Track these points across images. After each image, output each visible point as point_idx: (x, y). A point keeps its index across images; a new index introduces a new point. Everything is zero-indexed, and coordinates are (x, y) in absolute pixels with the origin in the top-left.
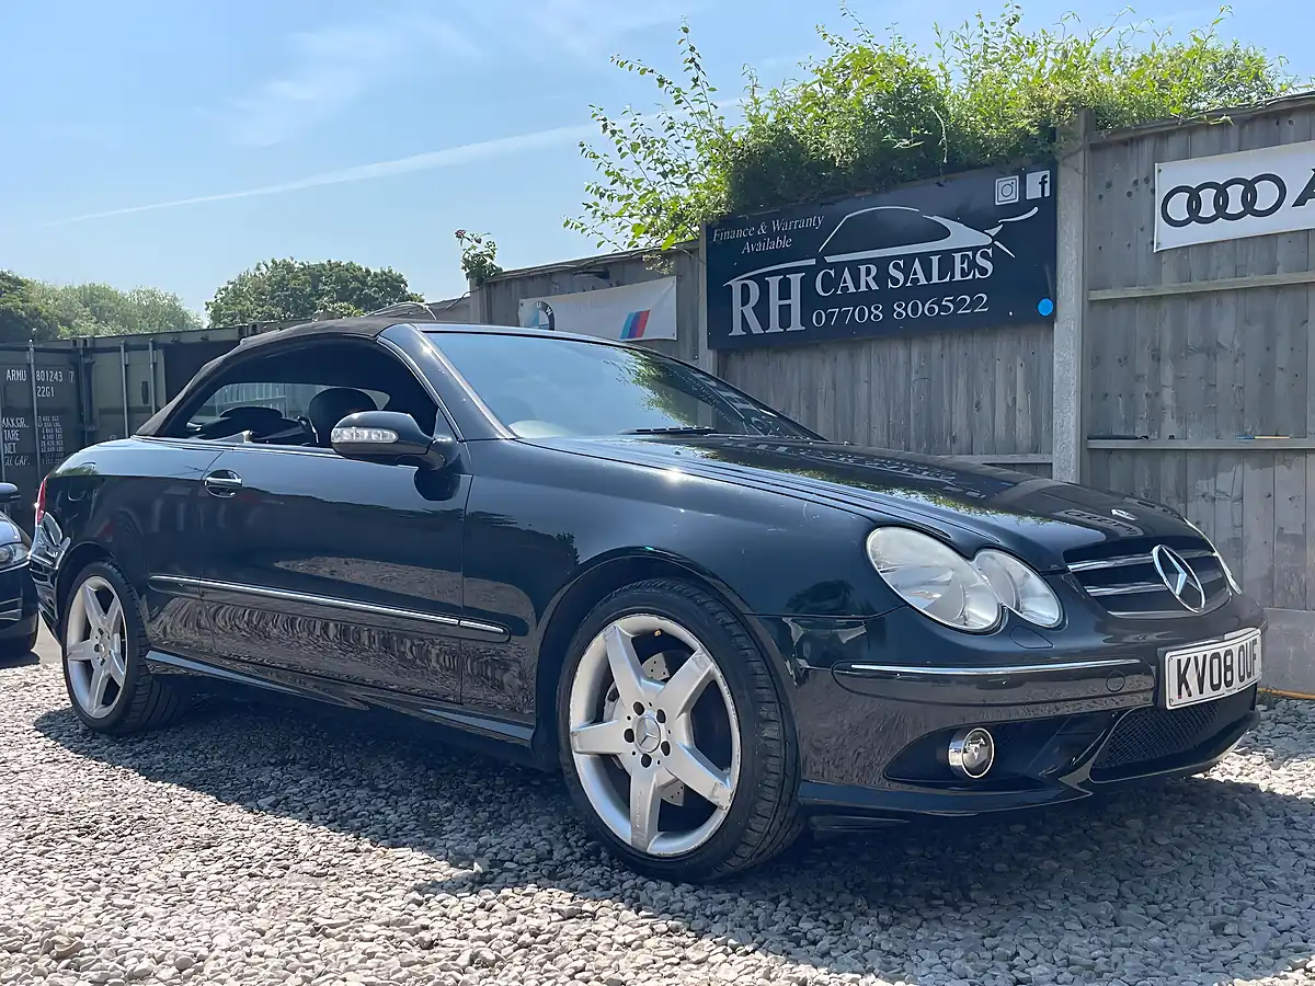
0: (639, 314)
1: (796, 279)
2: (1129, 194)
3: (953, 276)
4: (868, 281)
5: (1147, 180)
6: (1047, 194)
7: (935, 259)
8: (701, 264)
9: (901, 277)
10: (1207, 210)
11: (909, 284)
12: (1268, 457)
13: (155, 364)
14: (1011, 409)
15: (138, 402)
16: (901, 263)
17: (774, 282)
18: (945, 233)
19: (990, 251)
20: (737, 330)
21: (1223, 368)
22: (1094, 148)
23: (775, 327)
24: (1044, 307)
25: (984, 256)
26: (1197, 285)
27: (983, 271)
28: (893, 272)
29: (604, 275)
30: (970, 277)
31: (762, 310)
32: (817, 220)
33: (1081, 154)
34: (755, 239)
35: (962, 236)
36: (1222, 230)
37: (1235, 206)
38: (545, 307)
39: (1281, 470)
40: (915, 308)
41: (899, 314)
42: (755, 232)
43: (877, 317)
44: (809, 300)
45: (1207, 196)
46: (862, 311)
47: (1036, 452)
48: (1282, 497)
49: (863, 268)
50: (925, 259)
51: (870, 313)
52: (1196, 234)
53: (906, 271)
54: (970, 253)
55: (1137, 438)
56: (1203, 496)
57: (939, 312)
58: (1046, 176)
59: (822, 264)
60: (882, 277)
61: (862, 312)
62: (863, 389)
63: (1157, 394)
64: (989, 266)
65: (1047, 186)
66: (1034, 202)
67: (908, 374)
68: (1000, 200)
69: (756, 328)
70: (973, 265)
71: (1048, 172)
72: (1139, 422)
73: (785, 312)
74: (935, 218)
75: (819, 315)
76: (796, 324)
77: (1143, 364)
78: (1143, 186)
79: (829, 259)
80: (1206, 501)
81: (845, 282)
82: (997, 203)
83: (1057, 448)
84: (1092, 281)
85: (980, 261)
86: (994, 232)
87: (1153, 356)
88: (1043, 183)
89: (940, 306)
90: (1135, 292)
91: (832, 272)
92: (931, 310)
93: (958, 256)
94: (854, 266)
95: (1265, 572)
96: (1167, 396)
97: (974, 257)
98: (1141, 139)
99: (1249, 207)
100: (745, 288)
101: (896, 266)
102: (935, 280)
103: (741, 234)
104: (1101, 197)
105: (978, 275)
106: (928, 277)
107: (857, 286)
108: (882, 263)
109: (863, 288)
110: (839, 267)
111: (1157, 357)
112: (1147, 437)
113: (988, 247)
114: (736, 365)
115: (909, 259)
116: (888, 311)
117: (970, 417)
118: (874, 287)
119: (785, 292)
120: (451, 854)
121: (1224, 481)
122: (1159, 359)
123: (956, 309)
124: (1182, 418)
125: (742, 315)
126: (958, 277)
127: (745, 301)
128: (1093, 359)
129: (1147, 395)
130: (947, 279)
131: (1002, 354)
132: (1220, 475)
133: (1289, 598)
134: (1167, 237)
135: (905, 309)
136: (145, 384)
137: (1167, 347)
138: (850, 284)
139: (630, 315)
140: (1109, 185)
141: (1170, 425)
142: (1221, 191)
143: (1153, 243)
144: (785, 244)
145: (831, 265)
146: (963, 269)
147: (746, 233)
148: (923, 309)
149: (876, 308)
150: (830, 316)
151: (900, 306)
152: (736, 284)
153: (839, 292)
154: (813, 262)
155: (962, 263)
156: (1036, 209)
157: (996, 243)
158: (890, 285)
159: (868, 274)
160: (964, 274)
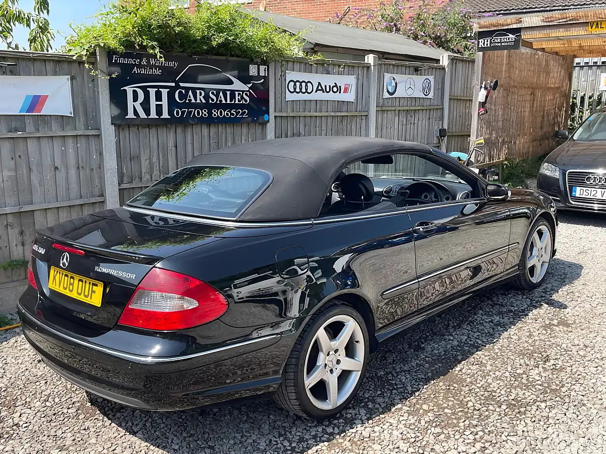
1: (165, 92)
2: (280, 79)
3: (235, 101)
4: (200, 98)
5: (284, 76)
6: (266, 75)
7: (228, 93)
9: (215, 98)
10: (298, 89)
11: (218, 102)
16: (215, 92)
17: (152, 92)
19: (248, 93)
20: (131, 115)
23: (153, 115)
24: (266, 117)
25: (246, 94)
27: (246, 101)
28: (211, 95)
30: (241, 102)
32: (174, 63)
34: (140, 66)
35: (238, 85)
36: (301, 97)
37: (304, 89)
40: (221, 113)
41: (215, 115)
42: (140, 62)
43: (205, 115)
44: (172, 104)
45: (298, 85)
51: (202, 113)
52: (296, 97)
53: (217, 96)
54: (241, 93)
57: (230, 116)
59: (177, 87)
60: (207, 97)
61: (198, 113)
62: (190, 147)
64: (248, 99)
65: (266, 72)
66: (262, 77)
67: (209, 141)
69: (143, 115)
70: (242, 98)
71: (266, 67)
73: (159, 109)
75: (178, 112)
76: (165, 115)
79: (182, 84)
82: (250, 74)
86: (250, 85)
88: (265, 70)
89: (231, 113)
91: (183, 91)
92: (227, 114)
93: (237, 93)
94: (194, 90)
97: (243, 94)
99: (306, 90)
101: (213, 93)
102: (228, 102)
103: (131, 61)
105: (244, 102)
106: (226, 100)
107: (196, 100)
109: (198, 101)
110: (187, 89)
113: (248, 91)
116: (210, 113)
118: (204, 101)
123: (237, 115)
125: (133, 106)
126: (237, 102)
127: (135, 100)
130: (233, 102)
131: (244, 133)
134: (289, 96)
135: (217, 113)
138: (192, 98)
139: (27, 97)
142: (301, 84)
143: (286, 98)
144: (158, 72)
145: (183, 88)
146: (239, 99)
147: (134, 61)
148: (224, 113)
149: (205, 111)
150: (183, 113)
151: (215, 111)
152: (129, 89)
153: (187, 101)
154: (173, 84)
155: (239, 96)
156: (263, 80)
157: (250, 90)
158: (210, 102)
159: (201, 95)
160: (239, 101)
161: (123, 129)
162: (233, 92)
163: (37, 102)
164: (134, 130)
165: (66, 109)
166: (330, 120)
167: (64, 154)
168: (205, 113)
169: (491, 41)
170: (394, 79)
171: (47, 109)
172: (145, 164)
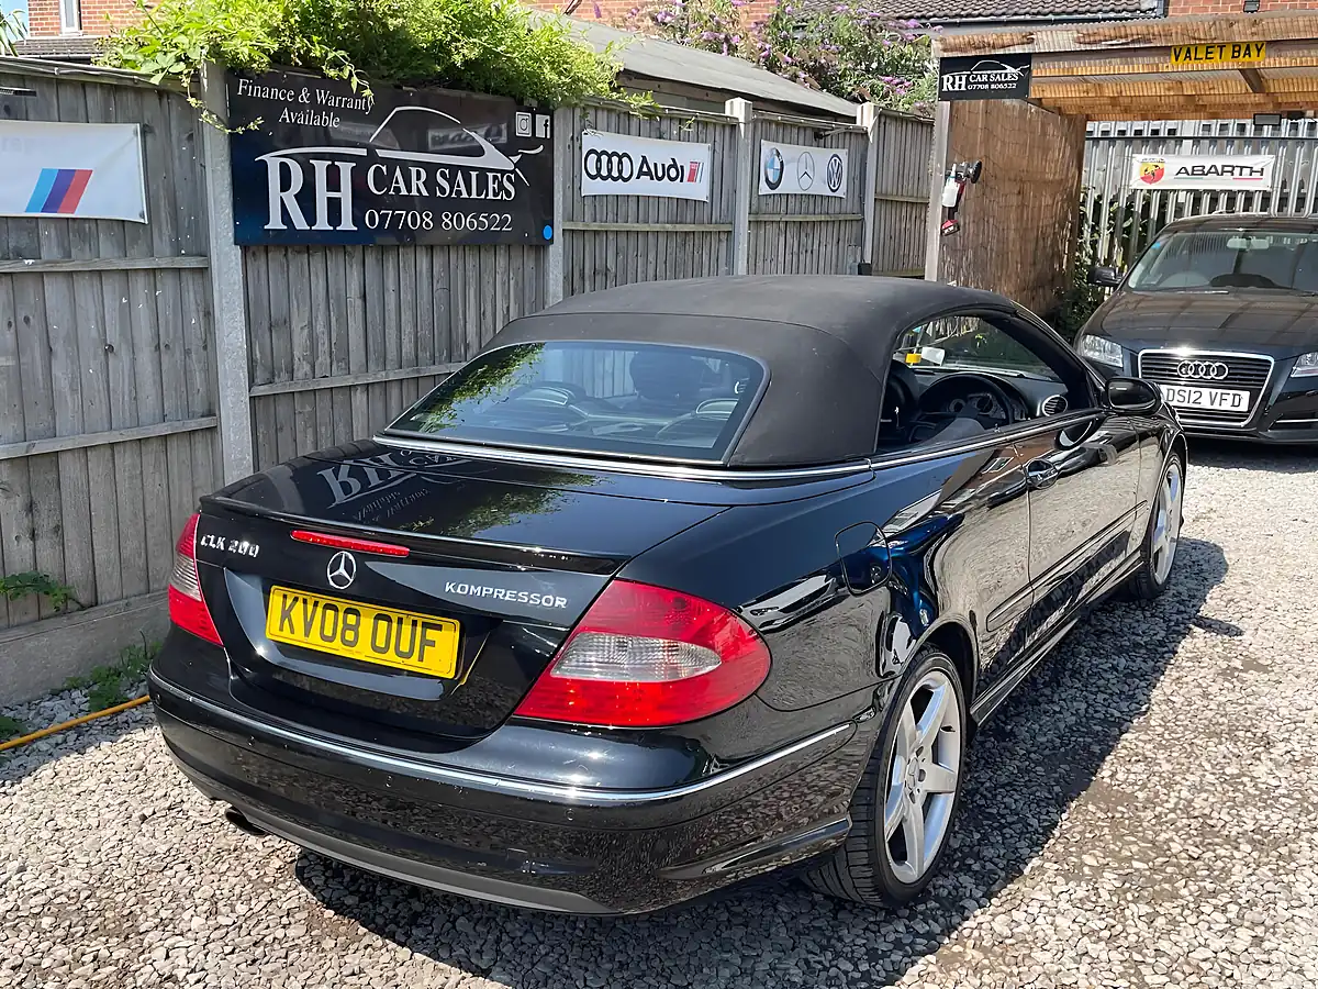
1: (346, 169)
3: (487, 195)
4: (419, 186)
5: (577, 139)
6: (549, 136)
7: (474, 174)
9: (447, 187)
10: (604, 170)
11: (453, 195)
14: (506, 317)
16: (447, 172)
17: (321, 167)
19: (513, 176)
20: (275, 222)
23: (322, 222)
24: (546, 232)
25: (509, 179)
27: (508, 194)
28: (440, 179)
30: (499, 198)
31: (306, 199)
34: (295, 107)
35: (493, 159)
36: (611, 188)
40: (459, 220)
41: (447, 225)
42: (296, 96)
43: (427, 224)
44: (361, 197)
45: (604, 160)
46: (414, 216)
49: (414, 170)
51: (422, 220)
52: (600, 187)
53: (452, 181)
54: (499, 175)
57: (477, 228)
58: (548, 120)
60: (431, 183)
61: (414, 219)
62: (392, 299)
64: (513, 191)
65: (549, 129)
66: (540, 140)
67: (431, 283)
68: (519, 131)
69: (300, 223)
70: (501, 185)
71: (548, 117)
73: (334, 206)
75: (372, 217)
76: (347, 224)
77: (576, 281)
78: (576, 142)
79: (381, 153)
82: (517, 134)
86: (516, 159)
88: (546, 125)
89: (479, 221)
91: (384, 168)
92: (471, 224)
93: (490, 175)
97: (502, 178)
99: (620, 174)
101: (443, 175)
102: (474, 196)
103: (277, 94)
105: (504, 197)
107: (409, 190)
108: (429, 169)
109: (414, 193)
110: (392, 164)
111: (582, 276)
113: (512, 172)
115: (454, 169)
116: (437, 220)
117: (478, 326)
118: (425, 193)
122: (584, 278)
123: (489, 227)
125: (281, 202)
126: (491, 196)
127: (285, 186)
130: (483, 197)
131: (500, 267)
134: (588, 186)
135: (452, 220)
137: (587, 269)
138: (402, 185)
139: (45, 172)
142: (610, 158)
143: (581, 189)
144: (332, 122)
145: (384, 161)
146: (494, 188)
147: (283, 95)
148: (466, 222)
149: (427, 216)
150: (383, 218)
151: (447, 216)
152: (273, 161)
153: (391, 193)
154: (364, 152)
155: (494, 183)
156: (542, 147)
157: (517, 170)
159: (419, 178)
160: (495, 194)
161: (254, 254)
162: (483, 172)
163: (66, 185)
164: (276, 257)
165: (131, 205)
166: (662, 239)
167: (127, 313)
168: (427, 220)
169: (967, 79)
170: (778, 154)
171: (89, 206)
172: (300, 338)
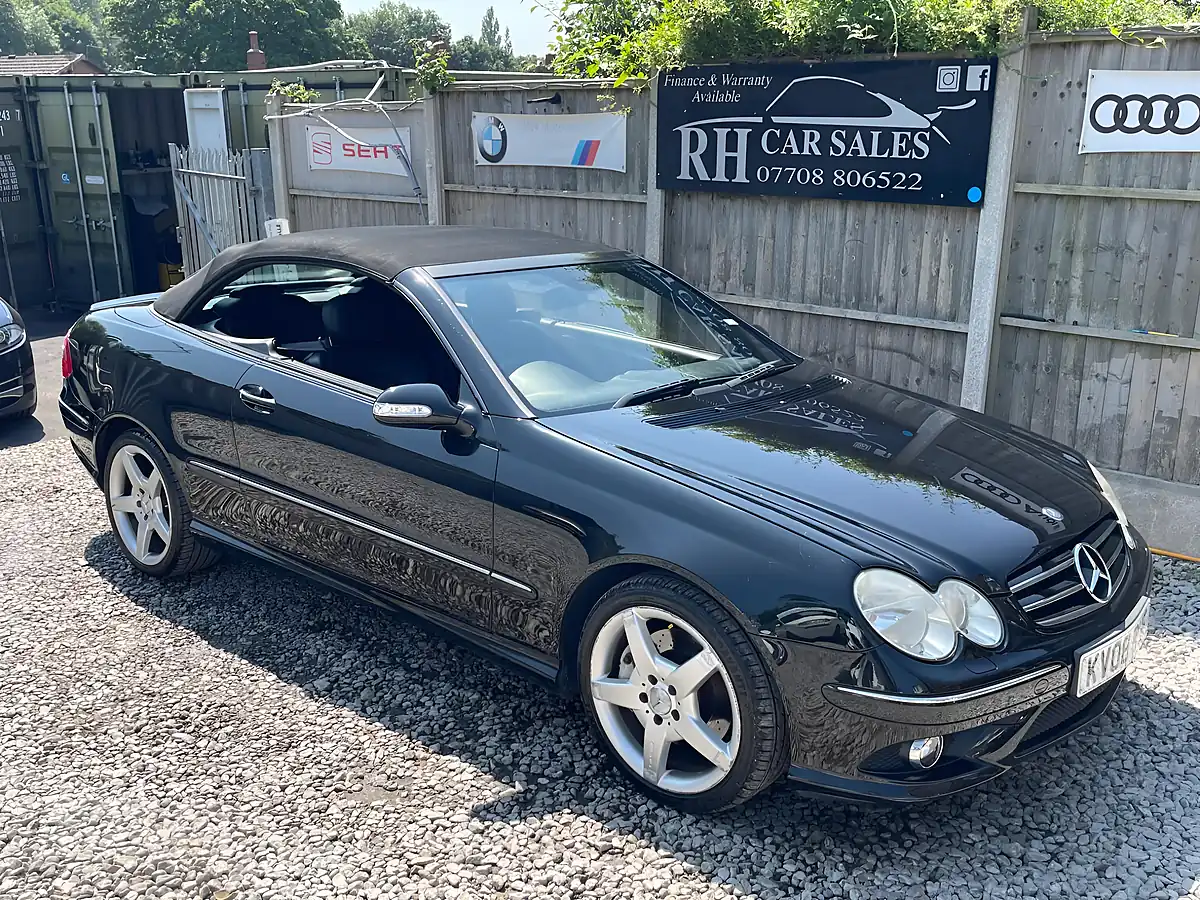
0: (588, 143)
1: (743, 135)
2: (1062, 95)
3: (891, 153)
4: (811, 146)
5: (1080, 84)
6: (986, 88)
7: (876, 134)
8: (652, 106)
9: (842, 147)
10: (1132, 121)
11: (849, 154)
12: (1157, 350)
13: (100, 107)
14: (934, 279)
15: (86, 143)
16: (844, 133)
17: (722, 133)
18: (887, 111)
19: (928, 135)
20: (685, 175)
21: (1128, 267)
22: (1034, 46)
23: (721, 176)
24: (974, 194)
25: (923, 138)
26: (1115, 191)
27: (920, 152)
28: (835, 140)
29: (556, 100)
30: (907, 156)
31: (709, 158)
32: (765, 79)
33: (1022, 52)
34: (705, 90)
35: (902, 116)
36: (1143, 142)
37: (1157, 121)
38: (498, 123)
39: (1167, 363)
40: (854, 178)
41: (839, 181)
42: (706, 82)
43: (817, 180)
44: (755, 156)
45: (1134, 107)
47: (953, 320)
48: (1165, 384)
49: (807, 133)
50: (866, 133)
51: (812, 176)
52: (1119, 142)
53: (848, 142)
54: (909, 134)
55: (1045, 321)
56: (1097, 376)
57: (876, 185)
58: (986, 71)
59: (767, 123)
60: (825, 143)
61: (804, 174)
62: (800, 243)
63: (1066, 283)
64: (926, 150)
65: (987, 80)
66: (972, 95)
67: (843, 234)
68: (941, 87)
69: (703, 176)
70: (911, 145)
71: (988, 67)
72: (1048, 306)
73: (731, 163)
74: (878, 95)
75: (763, 173)
76: (741, 177)
77: (1057, 255)
78: (1075, 87)
79: (776, 119)
80: (1099, 380)
81: (789, 143)
82: (938, 90)
83: (973, 322)
84: (1019, 174)
85: (917, 142)
86: (933, 117)
87: (1067, 249)
88: (983, 77)
89: (877, 179)
90: (1056, 190)
91: (778, 132)
92: (869, 182)
93: (897, 135)
94: (798, 129)
95: (1141, 446)
96: (1076, 286)
97: (913, 137)
98: (1078, 44)
99: (1170, 124)
100: (694, 136)
101: (839, 136)
102: (874, 154)
103: (691, 82)
104: (1035, 94)
105: (914, 156)
106: (868, 150)
107: (801, 149)
108: (825, 131)
109: (806, 152)
110: (785, 128)
111: (1070, 250)
112: (1053, 321)
113: (926, 130)
114: (682, 204)
115: (851, 130)
116: (828, 177)
117: (896, 282)
118: (817, 152)
119: (732, 143)
120: (493, 766)
121: (1117, 365)
122: (1072, 252)
123: (891, 185)
124: (1087, 305)
125: (690, 160)
126: (896, 155)
127: (694, 148)
128: (1013, 244)
129: (1057, 282)
130: (886, 155)
131: (930, 227)
132: (1113, 360)
133: (1160, 469)
134: (1093, 142)
135: (845, 178)
136: (92, 126)
137: (1080, 243)
138: (794, 145)
139: (581, 142)
140: (1044, 83)
141: (1075, 312)
142: (1147, 104)
143: (1078, 145)
144: (734, 97)
145: (778, 126)
146: (901, 147)
147: (697, 82)
148: (862, 180)
150: (773, 174)
151: (839, 174)
152: (685, 131)
153: (783, 152)
154: (760, 120)
155: (901, 142)
156: (974, 101)
157: (934, 128)
158: (832, 153)
159: (812, 139)
160: (901, 152)
162: (887, 135)
163: (588, 150)
167: (613, 225)
172: (716, 262)
